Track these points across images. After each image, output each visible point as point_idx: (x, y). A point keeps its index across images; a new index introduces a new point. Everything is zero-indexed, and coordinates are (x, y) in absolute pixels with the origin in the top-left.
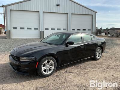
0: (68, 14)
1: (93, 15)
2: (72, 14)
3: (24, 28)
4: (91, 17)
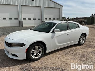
0: (41, 7)
1: (60, 8)
3: (6, 18)
4: (58, 9)
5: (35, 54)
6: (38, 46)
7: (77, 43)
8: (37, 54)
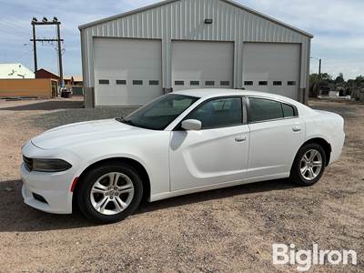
0: (233, 42)
1: (301, 44)
2: (244, 42)
3: (125, 81)
5: (107, 199)
6: (118, 174)
7: (287, 174)
8: (114, 200)
